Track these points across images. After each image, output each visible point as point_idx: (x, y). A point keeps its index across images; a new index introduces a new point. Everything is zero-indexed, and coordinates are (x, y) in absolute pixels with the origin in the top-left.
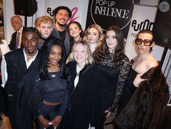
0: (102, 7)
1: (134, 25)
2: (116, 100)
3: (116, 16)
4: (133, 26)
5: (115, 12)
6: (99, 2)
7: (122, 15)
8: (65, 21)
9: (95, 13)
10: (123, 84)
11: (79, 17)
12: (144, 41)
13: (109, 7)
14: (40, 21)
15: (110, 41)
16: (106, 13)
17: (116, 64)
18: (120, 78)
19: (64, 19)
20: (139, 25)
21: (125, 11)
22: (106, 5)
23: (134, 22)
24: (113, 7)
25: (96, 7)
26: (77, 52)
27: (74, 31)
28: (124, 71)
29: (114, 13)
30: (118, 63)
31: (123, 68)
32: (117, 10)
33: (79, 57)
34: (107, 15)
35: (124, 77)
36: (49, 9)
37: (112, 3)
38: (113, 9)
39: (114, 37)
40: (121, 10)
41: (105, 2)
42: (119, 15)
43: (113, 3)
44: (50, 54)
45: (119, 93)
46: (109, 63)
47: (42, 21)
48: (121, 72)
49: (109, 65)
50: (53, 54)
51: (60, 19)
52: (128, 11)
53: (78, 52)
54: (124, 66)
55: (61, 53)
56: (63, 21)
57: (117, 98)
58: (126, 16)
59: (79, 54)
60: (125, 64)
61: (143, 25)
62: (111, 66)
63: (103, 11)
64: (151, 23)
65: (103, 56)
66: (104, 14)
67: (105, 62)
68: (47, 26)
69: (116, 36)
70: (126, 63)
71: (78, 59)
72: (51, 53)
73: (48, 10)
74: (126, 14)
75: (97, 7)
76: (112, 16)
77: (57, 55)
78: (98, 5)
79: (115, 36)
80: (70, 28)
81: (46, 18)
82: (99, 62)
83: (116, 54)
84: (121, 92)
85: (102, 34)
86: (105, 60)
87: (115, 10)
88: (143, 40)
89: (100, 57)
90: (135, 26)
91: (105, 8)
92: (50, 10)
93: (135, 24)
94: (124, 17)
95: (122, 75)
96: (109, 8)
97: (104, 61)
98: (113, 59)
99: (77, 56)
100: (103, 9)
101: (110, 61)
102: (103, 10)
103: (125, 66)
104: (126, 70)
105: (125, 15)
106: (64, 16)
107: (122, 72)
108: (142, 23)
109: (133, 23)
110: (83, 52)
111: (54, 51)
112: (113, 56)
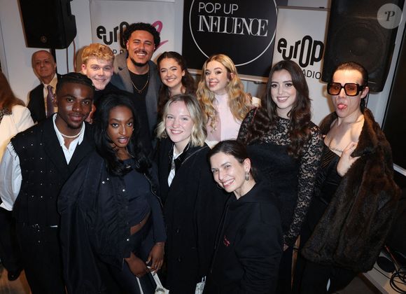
0: (212, 17)
1: (282, 48)
2: (298, 219)
3: (242, 33)
4: (280, 51)
5: (239, 25)
6: (205, 6)
7: (255, 29)
8: (147, 56)
9: (200, 30)
10: (312, 184)
11: (167, 41)
12: (344, 87)
13: (227, 15)
14: (88, 55)
15: (281, 93)
16: (222, 29)
17: (296, 140)
18: (305, 171)
19: (144, 52)
20: (292, 47)
21: (260, 21)
22: (220, 13)
23: (282, 43)
24: (236, 14)
25: (201, 16)
26: (173, 119)
27: (169, 75)
28: (312, 154)
29: (238, 27)
30: (300, 137)
31: (310, 149)
32: (244, 20)
33: (177, 129)
34: (225, 31)
35: (314, 168)
36: (101, 30)
37: (233, 8)
38: (236, 19)
39: (289, 85)
40: (252, 21)
41: (218, 6)
42: (250, 31)
43: (235, 7)
44: (110, 126)
45: (304, 204)
46: (278, 138)
47: (92, 54)
48: (306, 158)
49: (277, 142)
50: (115, 125)
51: (136, 52)
52: (267, 21)
53: (175, 118)
54: (311, 143)
55: (132, 120)
56: (141, 55)
57: (300, 215)
58: (262, 32)
59: (177, 123)
60: (313, 140)
61: (300, 46)
62: (283, 144)
63: (215, 24)
64: (317, 43)
65: (266, 125)
66: (218, 31)
67: (270, 138)
68: (103, 65)
69: (293, 81)
70: (315, 138)
71: (173, 133)
72: (112, 125)
73: (99, 33)
74: (263, 27)
75: (202, 18)
76: (235, 32)
77: (123, 125)
78: (203, 12)
79: (291, 83)
80: (161, 67)
81: (101, 48)
82: (256, 138)
83: (293, 120)
84: (308, 200)
85: (234, 73)
86: (268, 133)
87: (240, 21)
88: (343, 85)
89: (259, 127)
90: (285, 51)
91: (219, 18)
92: (104, 32)
93: (285, 46)
94: (259, 33)
95: (309, 163)
96: (226, 18)
97: (267, 136)
98: (286, 131)
99: (172, 128)
100: (215, 20)
101: (280, 134)
102: (214, 22)
103: (314, 144)
104: (316, 152)
105: (262, 29)
106: (144, 44)
107: (308, 157)
108: (298, 43)
109: (280, 45)
110: (185, 119)
111: (116, 120)
112: (286, 124)
